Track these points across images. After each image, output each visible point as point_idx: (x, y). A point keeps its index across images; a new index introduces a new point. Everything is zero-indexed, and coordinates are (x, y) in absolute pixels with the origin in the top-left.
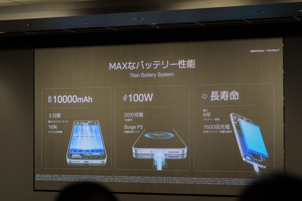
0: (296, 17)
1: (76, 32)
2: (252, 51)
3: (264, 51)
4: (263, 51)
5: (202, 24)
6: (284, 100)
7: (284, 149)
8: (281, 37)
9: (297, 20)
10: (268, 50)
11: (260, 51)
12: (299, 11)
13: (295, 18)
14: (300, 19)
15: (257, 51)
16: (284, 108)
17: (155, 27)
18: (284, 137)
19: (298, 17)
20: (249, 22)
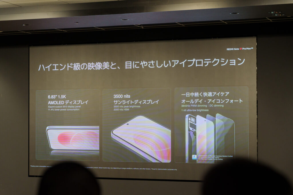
0: (269, 18)
1: (68, 31)
2: (228, 49)
3: (240, 49)
4: (238, 49)
5: (182, 25)
6: (257, 94)
7: (257, 139)
8: (255, 36)
9: (269, 21)
10: (243, 49)
11: (235, 49)
12: (271, 13)
13: (267, 19)
14: (272, 20)
15: (233, 49)
16: (257, 101)
17: (139, 27)
18: (257, 128)
19: (270, 18)
20: (225, 22)
